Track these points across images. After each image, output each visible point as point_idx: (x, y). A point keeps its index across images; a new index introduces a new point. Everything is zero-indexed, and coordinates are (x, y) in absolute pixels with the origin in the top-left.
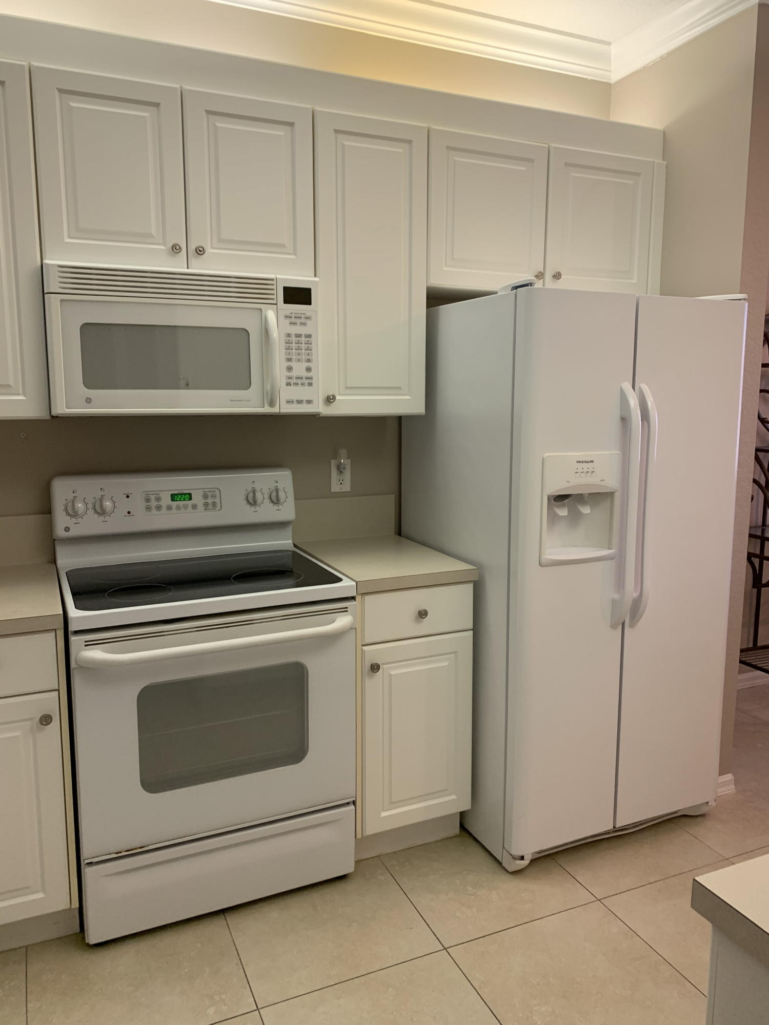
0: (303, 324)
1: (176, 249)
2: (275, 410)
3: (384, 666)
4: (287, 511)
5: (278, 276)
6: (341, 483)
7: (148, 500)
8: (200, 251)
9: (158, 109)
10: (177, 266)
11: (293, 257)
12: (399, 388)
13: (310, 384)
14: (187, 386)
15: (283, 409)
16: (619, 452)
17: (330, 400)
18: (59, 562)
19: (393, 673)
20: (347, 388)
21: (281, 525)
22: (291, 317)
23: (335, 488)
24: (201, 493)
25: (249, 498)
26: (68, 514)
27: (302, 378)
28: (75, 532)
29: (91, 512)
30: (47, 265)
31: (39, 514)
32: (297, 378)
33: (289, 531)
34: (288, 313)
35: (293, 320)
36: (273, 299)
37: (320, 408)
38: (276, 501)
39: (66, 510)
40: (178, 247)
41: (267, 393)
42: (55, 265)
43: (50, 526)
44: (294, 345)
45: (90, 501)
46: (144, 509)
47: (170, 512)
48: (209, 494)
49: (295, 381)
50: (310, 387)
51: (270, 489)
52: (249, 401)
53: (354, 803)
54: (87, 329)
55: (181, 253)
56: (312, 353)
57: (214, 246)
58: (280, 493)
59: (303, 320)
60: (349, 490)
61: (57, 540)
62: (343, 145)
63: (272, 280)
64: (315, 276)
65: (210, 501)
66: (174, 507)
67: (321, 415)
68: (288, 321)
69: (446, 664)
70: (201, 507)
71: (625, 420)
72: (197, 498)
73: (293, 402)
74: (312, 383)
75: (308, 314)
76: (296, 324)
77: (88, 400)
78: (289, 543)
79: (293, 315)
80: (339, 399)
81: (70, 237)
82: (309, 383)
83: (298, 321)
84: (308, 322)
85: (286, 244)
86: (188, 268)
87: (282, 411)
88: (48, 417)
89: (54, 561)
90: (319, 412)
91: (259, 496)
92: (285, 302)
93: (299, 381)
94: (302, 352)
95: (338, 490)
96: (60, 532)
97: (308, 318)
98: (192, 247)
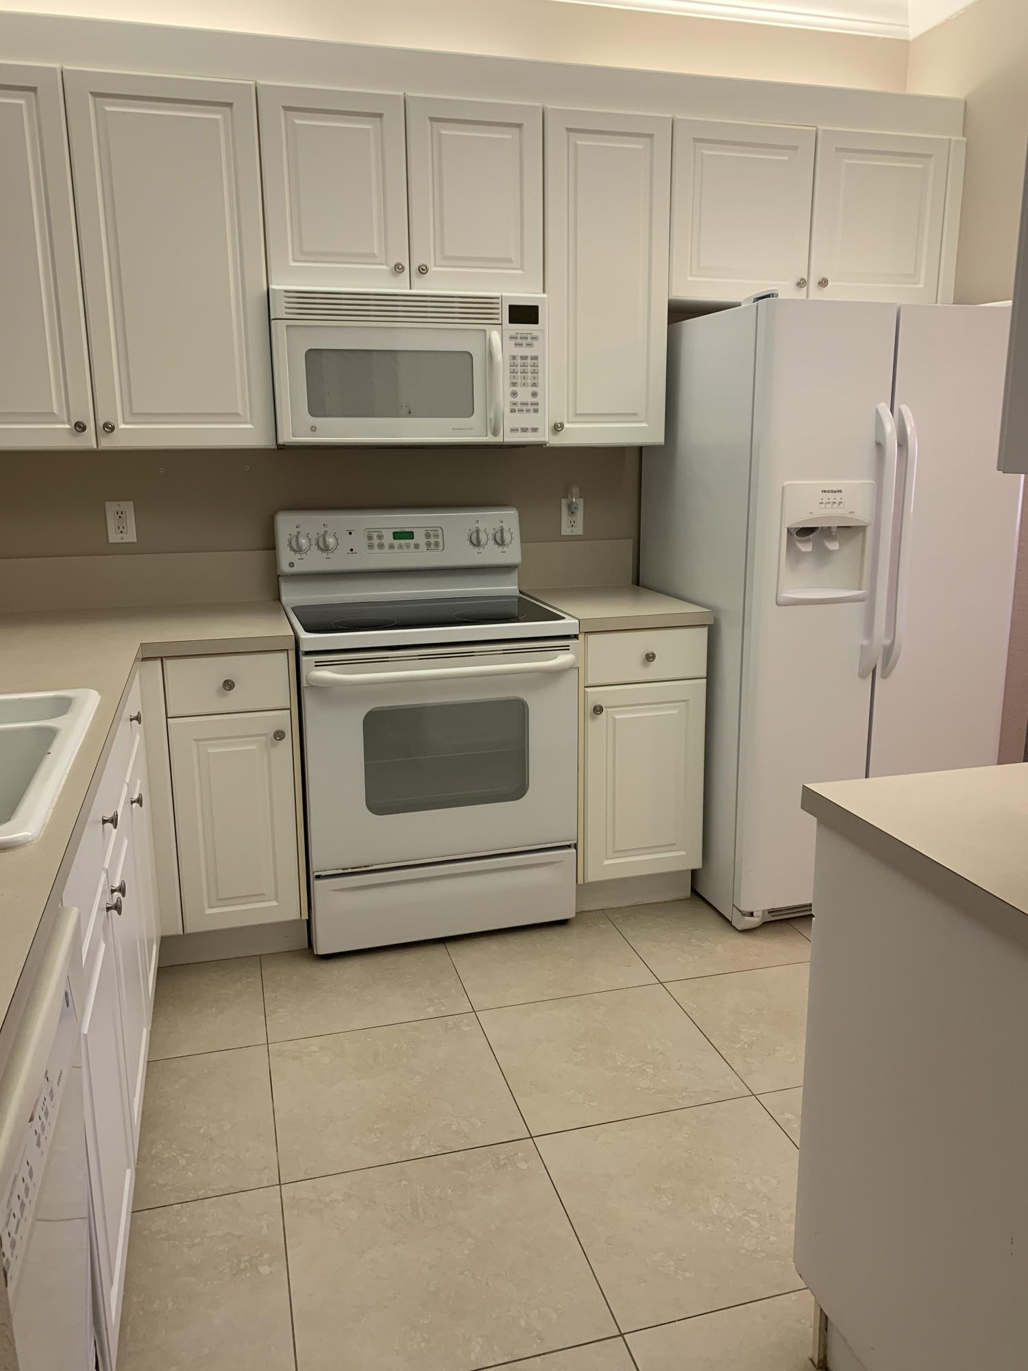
0: (529, 345)
1: (398, 268)
2: (498, 439)
3: (608, 710)
4: (512, 554)
5: (504, 294)
6: (572, 525)
7: (370, 538)
8: (423, 270)
9: (381, 121)
10: (399, 286)
11: (520, 272)
12: (636, 414)
13: (536, 411)
14: (410, 414)
15: (508, 437)
16: (873, 482)
17: (557, 428)
18: (284, 598)
19: (617, 717)
20: (577, 415)
21: (506, 569)
22: (516, 338)
23: (566, 530)
24: (423, 532)
25: (473, 539)
26: (292, 549)
27: (527, 404)
28: (299, 568)
29: (314, 547)
30: (274, 290)
31: (264, 550)
32: (522, 404)
33: (514, 576)
34: (513, 334)
35: (519, 341)
36: (498, 319)
37: (545, 437)
38: (501, 543)
39: (290, 545)
40: (400, 267)
41: (491, 420)
42: (281, 290)
43: (274, 562)
44: (519, 367)
45: (314, 537)
46: (367, 546)
47: (391, 551)
48: (432, 533)
49: (520, 407)
50: (535, 414)
51: (494, 529)
52: (471, 429)
53: (576, 846)
54: (313, 355)
55: (404, 273)
56: (538, 377)
57: (437, 264)
58: (505, 534)
59: (529, 341)
60: (581, 533)
61: (283, 576)
62: (576, 145)
63: (498, 298)
64: (544, 292)
65: (432, 540)
66: (396, 546)
67: (548, 445)
68: (513, 342)
69: (676, 712)
70: (423, 547)
71: (880, 446)
72: (419, 537)
73: (517, 430)
74: (537, 409)
75: (534, 334)
76: (522, 345)
77: (313, 429)
78: (515, 589)
79: (519, 336)
80: (568, 428)
81: (295, 261)
82: (534, 409)
83: (524, 342)
84: (535, 343)
85: (513, 258)
86: (411, 289)
87: (506, 440)
88: (275, 447)
89: (279, 599)
90: (545, 441)
91: (483, 537)
92: (510, 322)
93: (525, 408)
94: (528, 376)
95: (570, 533)
96: (285, 567)
97: (535, 338)
98: (415, 266)
